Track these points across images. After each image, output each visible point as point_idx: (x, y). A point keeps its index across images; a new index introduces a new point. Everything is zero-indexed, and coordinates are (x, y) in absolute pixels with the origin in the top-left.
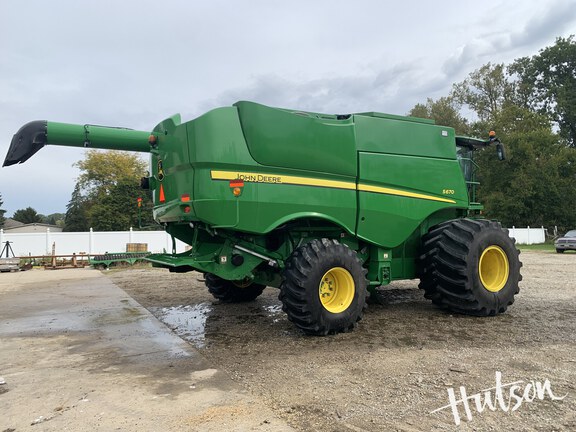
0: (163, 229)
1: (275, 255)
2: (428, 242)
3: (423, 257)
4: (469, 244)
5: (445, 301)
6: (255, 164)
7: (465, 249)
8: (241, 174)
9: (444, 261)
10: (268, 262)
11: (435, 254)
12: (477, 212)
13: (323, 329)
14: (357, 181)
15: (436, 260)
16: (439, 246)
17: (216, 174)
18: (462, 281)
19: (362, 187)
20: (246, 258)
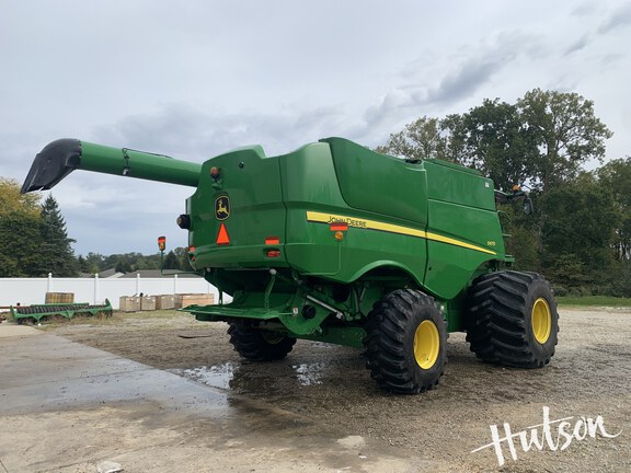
0: (202, 276)
1: (342, 306)
2: (479, 294)
3: (475, 309)
4: (524, 295)
5: (498, 354)
6: (345, 205)
7: (522, 301)
8: (333, 216)
9: (500, 313)
10: (336, 314)
11: (488, 306)
12: (508, 264)
13: (416, 387)
14: (426, 229)
15: (491, 312)
16: (492, 298)
17: (312, 215)
18: (519, 334)
19: (431, 236)
20: (318, 310)
